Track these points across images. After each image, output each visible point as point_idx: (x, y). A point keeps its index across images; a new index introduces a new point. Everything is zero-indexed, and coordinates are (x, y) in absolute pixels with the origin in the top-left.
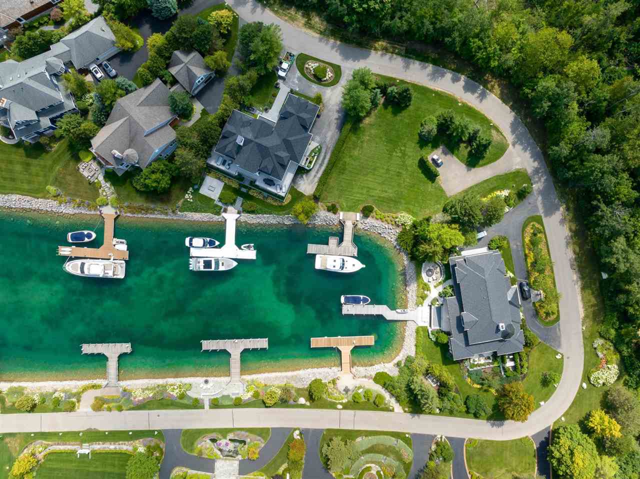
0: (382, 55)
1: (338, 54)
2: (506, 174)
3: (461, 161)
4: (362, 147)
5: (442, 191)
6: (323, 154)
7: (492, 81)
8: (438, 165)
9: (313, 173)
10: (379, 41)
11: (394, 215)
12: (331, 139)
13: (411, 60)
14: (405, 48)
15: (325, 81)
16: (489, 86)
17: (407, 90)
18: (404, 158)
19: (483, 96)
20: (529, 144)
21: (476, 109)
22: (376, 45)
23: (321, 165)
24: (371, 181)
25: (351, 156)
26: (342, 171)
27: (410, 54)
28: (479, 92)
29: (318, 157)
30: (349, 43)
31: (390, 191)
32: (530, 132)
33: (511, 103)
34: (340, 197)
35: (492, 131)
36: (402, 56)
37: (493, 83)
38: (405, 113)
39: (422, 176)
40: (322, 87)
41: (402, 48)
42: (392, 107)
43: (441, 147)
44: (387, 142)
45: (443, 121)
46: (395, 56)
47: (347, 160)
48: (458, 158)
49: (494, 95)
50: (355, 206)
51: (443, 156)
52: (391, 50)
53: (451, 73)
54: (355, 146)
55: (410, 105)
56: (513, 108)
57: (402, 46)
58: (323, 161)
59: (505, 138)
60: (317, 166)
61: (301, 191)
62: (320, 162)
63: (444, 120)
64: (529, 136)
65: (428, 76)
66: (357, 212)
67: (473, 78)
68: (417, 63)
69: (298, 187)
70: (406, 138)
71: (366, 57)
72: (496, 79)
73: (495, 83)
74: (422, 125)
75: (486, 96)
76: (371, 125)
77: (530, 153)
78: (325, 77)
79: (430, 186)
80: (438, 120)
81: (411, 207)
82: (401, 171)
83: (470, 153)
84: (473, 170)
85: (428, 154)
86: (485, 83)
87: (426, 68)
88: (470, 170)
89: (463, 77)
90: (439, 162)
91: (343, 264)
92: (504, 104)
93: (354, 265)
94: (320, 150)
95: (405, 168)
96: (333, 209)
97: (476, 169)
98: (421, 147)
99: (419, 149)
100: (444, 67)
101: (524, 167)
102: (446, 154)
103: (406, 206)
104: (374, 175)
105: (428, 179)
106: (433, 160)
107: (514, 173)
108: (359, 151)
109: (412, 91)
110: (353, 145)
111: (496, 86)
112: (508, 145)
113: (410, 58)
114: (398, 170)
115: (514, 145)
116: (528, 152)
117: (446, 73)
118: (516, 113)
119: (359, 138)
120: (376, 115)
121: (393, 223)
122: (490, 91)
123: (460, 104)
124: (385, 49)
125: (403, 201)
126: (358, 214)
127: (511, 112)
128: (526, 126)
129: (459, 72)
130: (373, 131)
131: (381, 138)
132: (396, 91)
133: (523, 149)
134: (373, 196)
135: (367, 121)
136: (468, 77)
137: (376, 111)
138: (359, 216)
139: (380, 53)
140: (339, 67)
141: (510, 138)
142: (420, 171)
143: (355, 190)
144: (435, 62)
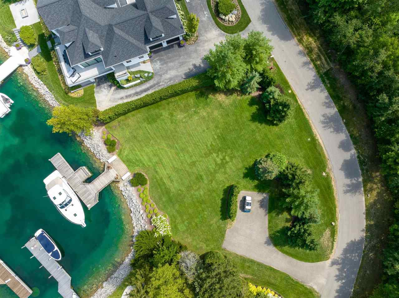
0: (300, 53)
1: (261, 8)
2: (297, 282)
3: (270, 227)
4: (190, 117)
5: (223, 236)
6: (147, 85)
7: (376, 184)
8: (243, 208)
9: (123, 93)
10: (312, 37)
11: (156, 210)
12: (170, 79)
13: (322, 85)
14: (328, 68)
15: (222, 19)
16: (369, 185)
17: (286, 106)
18: (220, 168)
19: (352, 189)
20: (347, 277)
21: (335, 194)
22: (305, 38)
23: (137, 94)
24: (169, 157)
25: (171, 115)
26: (151, 120)
27: (328, 79)
28: (354, 182)
29: (141, 83)
30: (281, 9)
31: (176, 185)
32: (361, 267)
33: (372, 223)
34: (128, 141)
35: (327, 230)
36: (318, 72)
37: (375, 186)
38: (264, 128)
39: (219, 202)
40: (213, 22)
41: (326, 66)
42: (258, 110)
43: (265, 195)
44: (218, 136)
45: (290, 176)
46: (312, 66)
47: (165, 114)
48: (270, 222)
49: (364, 199)
50: (134, 163)
51: (257, 205)
52: (314, 56)
53: (347, 137)
54: (186, 109)
55: (276, 125)
56: (369, 228)
57: (328, 64)
58: (142, 92)
59: (332, 248)
60: (132, 91)
61: (96, 98)
62: (139, 89)
63: (293, 175)
64: (357, 270)
65: (323, 116)
66: (130, 171)
67: (362, 163)
68: (326, 93)
69: (98, 92)
70: (240, 152)
71: (284, 37)
72: (382, 186)
73: (377, 188)
74: (267, 156)
75: (356, 192)
76: (221, 105)
77: (340, 287)
78: (225, 15)
79: (216, 219)
80: (287, 168)
81: (179, 219)
82: (204, 177)
83: (285, 230)
84: (272, 248)
85: (245, 188)
86: (367, 179)
87: (329, 107)
88: (269, 244)
89: (353, 151)
90: (247, 207)
91: (66, 205)
92: (364, 216)
93: (75, 215)
94: (149, 78)
95: (210, 178)
96: (111, 145)
97: (274, 248)
98: (246, 176)
99: (242, 175)
100: (346, 124)
101: (321, 293)
102: (262, 206)
103: (175, 214)
104: (177, 154)
105: (221, 211)
106: (244, 198)
107: (306, 288)
108: (185, 117)
109: (291, 113)
110: (185, 106)
111: (375, 193)
112: (328, 259)
113: (324, 81)
114: (202, 173)
115: (333, 263)
116: (339, 283)
117: (342, 132)
118: (366, 236)
119: (196, 106)
120: (234, 101)
121: (149, 216)
122: (365, 191)
123: (324, 174)
124: (309, 51)
125: (177, 206)
126: (129, 174)
127: (363, 230)
128: (363, 257)
129: (355, 143)
130: (216, 113)
131: (217, 127)
132: (276, 96)
133: (336, 276)
134: (157, 172)
135: (221, 97)
136: (358, 157)
137: (239, 98)
138: (127, 176)
139: (301, 48)
140: (249, 21)
141: (337, 253)
142: (222, 197)
143: (147, 150)
144: (342, 110)
